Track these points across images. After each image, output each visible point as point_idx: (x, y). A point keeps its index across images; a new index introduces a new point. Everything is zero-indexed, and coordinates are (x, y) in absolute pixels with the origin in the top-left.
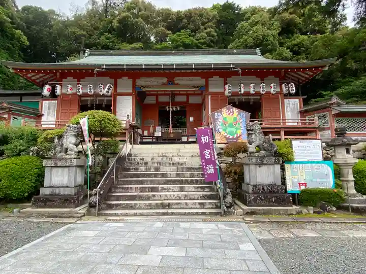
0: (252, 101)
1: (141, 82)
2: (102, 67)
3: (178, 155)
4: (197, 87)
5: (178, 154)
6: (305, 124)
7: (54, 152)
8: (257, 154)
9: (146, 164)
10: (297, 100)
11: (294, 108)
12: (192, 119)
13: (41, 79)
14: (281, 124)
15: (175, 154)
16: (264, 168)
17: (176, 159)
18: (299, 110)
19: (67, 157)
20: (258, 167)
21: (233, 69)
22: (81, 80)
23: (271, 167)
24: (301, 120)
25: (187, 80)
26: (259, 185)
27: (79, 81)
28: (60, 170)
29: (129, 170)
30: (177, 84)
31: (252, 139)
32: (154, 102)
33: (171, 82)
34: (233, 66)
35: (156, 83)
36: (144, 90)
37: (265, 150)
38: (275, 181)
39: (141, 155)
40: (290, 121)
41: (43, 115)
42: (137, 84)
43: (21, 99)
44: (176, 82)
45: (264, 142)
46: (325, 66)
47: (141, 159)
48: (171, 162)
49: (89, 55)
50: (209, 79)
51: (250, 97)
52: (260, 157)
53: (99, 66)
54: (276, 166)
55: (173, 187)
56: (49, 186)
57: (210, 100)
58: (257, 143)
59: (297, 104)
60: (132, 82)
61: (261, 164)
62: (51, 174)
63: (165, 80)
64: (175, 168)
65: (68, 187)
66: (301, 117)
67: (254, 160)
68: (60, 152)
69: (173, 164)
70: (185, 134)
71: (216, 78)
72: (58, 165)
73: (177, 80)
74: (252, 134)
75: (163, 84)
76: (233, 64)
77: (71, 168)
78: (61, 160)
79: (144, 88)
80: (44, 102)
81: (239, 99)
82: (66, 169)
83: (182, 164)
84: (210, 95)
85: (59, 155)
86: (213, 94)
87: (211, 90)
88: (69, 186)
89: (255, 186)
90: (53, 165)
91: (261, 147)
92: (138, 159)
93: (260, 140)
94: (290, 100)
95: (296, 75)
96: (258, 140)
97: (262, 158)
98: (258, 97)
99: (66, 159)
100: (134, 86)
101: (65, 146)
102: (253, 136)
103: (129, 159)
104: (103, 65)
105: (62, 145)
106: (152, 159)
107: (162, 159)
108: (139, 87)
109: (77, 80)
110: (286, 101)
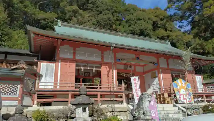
1: (119, 55)
4: (153, 63)
6: (206, 91)
11: (200, 81)
18: (202, 83)
30: (141, 60)
33: (138, 58)
41: (42, 75)
42: (117, 57)
43: (6, 57)
44: (141, 58)
57: (161, 73)
63: (134, 56)
71: (162, 58)
75: (133, 59)
79: (122, 60)
80: (42, 64)
81: (174, 73)
84: (161, 69)
87: (161, 66)
100: (115, 58)
108: (119, 59)
109: (73, 48)
110: (196, 76)
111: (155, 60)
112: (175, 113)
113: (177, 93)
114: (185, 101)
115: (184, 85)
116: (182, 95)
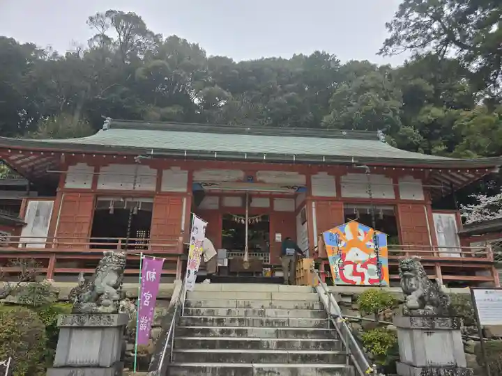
0: (381, 214)
1: (201, 176)
2: (148, 153)
3: (272, 306)
4: (293, 188)
5: (271, 304)
6: (470, 255)
7: (76, 299)
8: (421, 312)
9: (220, 321)
10: (453, 216)
11: (449, 228)
12: (278, 237)
13: (32, 164)
14: (435, 254)
15: (267, 304)
16: (436, 336)
17: (270, 313)
18: (457, 232)
19: (100, 309)
20: (426, 334)
21: (355, 166)
22: (102, 169)
23: (447, 335)
24: (463, 250)
25: (277, 176)
26: (431, 367)
27: (97, 170)
28: (85, 333)
29: (192, 332)
30: (262, 182)
31: (412, 285)
32: (216, 207)
33: (250, 179)
34: (357, 162)
35: (225, 179)
36: (206, 188)
37: (432, 304)
38: (455, 360)
39: (208, 304)
40: (445, 250)
41: (26, 224)
42: (195, 179)
44: (259, 179)
45: (430, 290)
46: (493, 168)
47: (208, 312)
48: (264, 319)
49: (111, 127)
50: (313, 176)
51: (378, 208)
52: (427, 316)
53: (143, 151)
54: (454, 333)
55: (279, 368)
56: (63, 363)
57: (314, 210)
58: (419, 292)
59: (453, 222)
60: (186, 175)
61: (430, 330)
62: (69, 342)
63: (241, 174)
64: (273, 330)
65: (98, 366)
66: (462, 245)
67: (419, 321)
68: (88, 301)
69: (268, 322)
70: (267, 263)
71: (323, 175)
72: (85, 325)
73: (261, 176)
74: (411, 276)
75: (239, 181)
76: (356, 158)
77: (106, 331)
78: (91, 314)
79: (207, 185)
80: (30, 202)
81: (360, 210)
82: (98, 333)
83: (283, 323)
84: (313, 200)
85: (85, 306)
86: (319, 200)
87: (316, 192)
88: (101, 365)
89: (424, 368)
90: (75, 325)
91: (426, 298)
92: (202, 310)
93: (424, 288)
94: (441, 214)
95: (448, 177)
96: (420, 287)
97: (432, 317)
98: (392, 208)
99: (99, 314)
100: (190, 182)
101: (98, 289)
102: (413, 281)
103: (187, 311)
104: (149, 149)
105: (93, 288)
106: (229, 312)
107: (246, 312)
108: (198, 184)
109: (93, 168)
110: (436, 216)
111: (300, 180)
112: (296, 308)
113: (334, 259)
114: (358, 280)
115: (362, 238)
116: (350, 262)
